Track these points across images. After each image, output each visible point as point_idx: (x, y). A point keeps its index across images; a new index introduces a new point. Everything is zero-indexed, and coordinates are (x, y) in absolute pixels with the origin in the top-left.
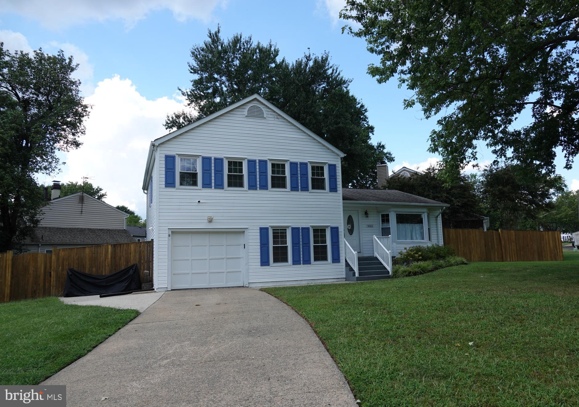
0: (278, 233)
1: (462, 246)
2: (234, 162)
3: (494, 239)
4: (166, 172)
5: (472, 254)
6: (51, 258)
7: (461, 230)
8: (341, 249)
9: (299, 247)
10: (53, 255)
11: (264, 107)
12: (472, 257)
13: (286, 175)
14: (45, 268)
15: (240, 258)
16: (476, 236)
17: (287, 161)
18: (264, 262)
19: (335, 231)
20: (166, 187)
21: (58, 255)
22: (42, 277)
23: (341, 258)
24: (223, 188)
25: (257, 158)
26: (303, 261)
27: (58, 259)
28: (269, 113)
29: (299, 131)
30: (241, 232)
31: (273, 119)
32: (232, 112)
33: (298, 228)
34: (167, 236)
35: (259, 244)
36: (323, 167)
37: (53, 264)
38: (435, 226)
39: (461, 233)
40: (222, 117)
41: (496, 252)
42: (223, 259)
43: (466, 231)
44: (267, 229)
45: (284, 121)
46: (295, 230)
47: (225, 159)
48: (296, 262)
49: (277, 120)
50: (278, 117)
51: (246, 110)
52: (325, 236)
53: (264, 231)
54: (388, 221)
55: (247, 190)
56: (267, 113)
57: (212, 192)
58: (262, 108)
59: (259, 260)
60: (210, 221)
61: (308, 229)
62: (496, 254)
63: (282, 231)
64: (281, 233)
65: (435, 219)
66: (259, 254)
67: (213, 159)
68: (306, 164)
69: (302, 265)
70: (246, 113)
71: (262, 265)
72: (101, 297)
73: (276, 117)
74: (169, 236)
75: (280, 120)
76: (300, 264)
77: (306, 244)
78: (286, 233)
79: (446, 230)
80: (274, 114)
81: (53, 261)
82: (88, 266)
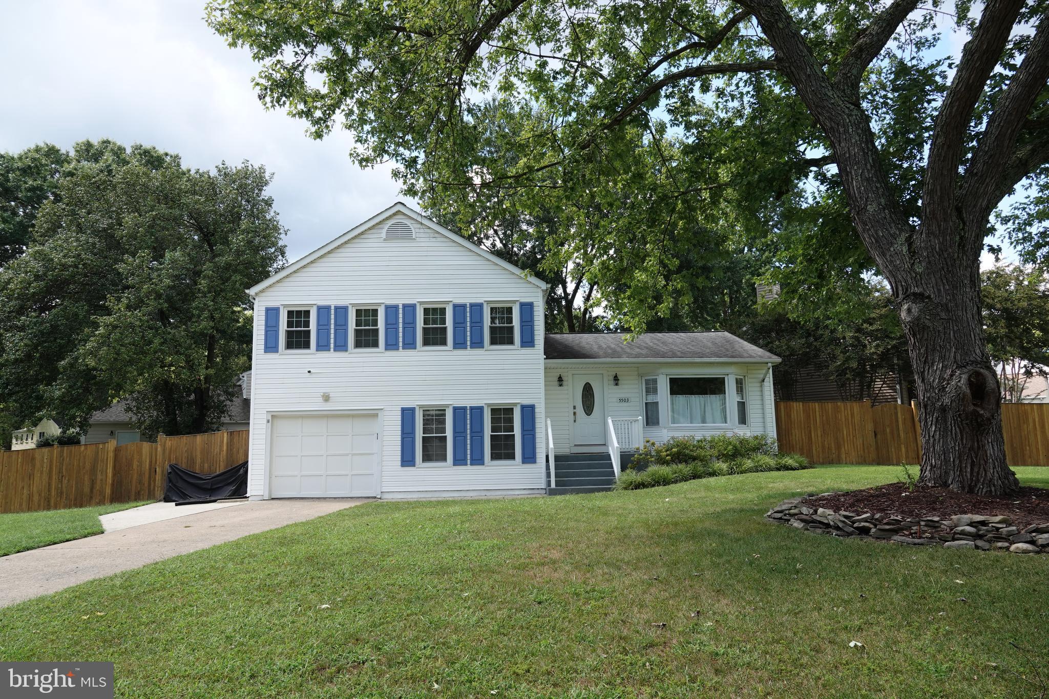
0: (433, 416)
1: (819, 435)
2: (365, 310)
3: (897, 421)
4: (266, 332)
5: (843, 449)
6: (156, 449)
7: (817, 404)
8: (538, 440)
9: (465, 437)
10: (159, 446)
11: (413, 222)
12: (843, 456)
13: (447, 325)
14: (151, 462)
15: (373, 454)
16: (852, 415)
17: (448, 302)
18: (407, 460)
19: (529, 412)
20: (265, 352)
21: (164, 446)
22: (147, 475)
23: (538, 455)
24: (346, 351)
25: (400, 301)
26: (472, 459)
27: (164, 450)
28: (422, 231)
29: (470, 253)
30: (372, 415)
31: (427, 240)
32: (363, 236)
33: (464, 408)
34: (265, 421)
35: (399, 433)
36: (511, 308)
37: (158, 457)
38: (759, 398)
39: (817, 409)
40: (347, 245)
41: (903, 446)
42: (347, 455)
43: (829, 406)
44: (413, 410)
45: (445, 240)
46: (459, 412)
47: (350, 307)
48: (459, 461)
49: (434, 240)
50: (436, 235)
51: (384, 231)
52: (511, 420)
53: (407, 414)
54: (655, 391)
55: (384, 351)
56: (417, 230)
57: (331, 357)
58: (409, 224)
59: (399, 458)
60: (326, 398)
61: (481, 409)
62: (903, 450)
63: (437, 412)
64: (436, 415)
65: (759, 385)
66: (399, 448)
67: (333, 308)
68: (480, 306)
69: (469, 467)
70: (384, 235)
71: (402, 466)
72: (177, 505)
73: (432, 235)
74: (268, 421)
75: (439, 239)
76: (466, 464)
77: (478, 433)
78: (445, 415)
79: (782, 405)
80: (429, 231)
81: (158, 453)
82: (198, 461)
